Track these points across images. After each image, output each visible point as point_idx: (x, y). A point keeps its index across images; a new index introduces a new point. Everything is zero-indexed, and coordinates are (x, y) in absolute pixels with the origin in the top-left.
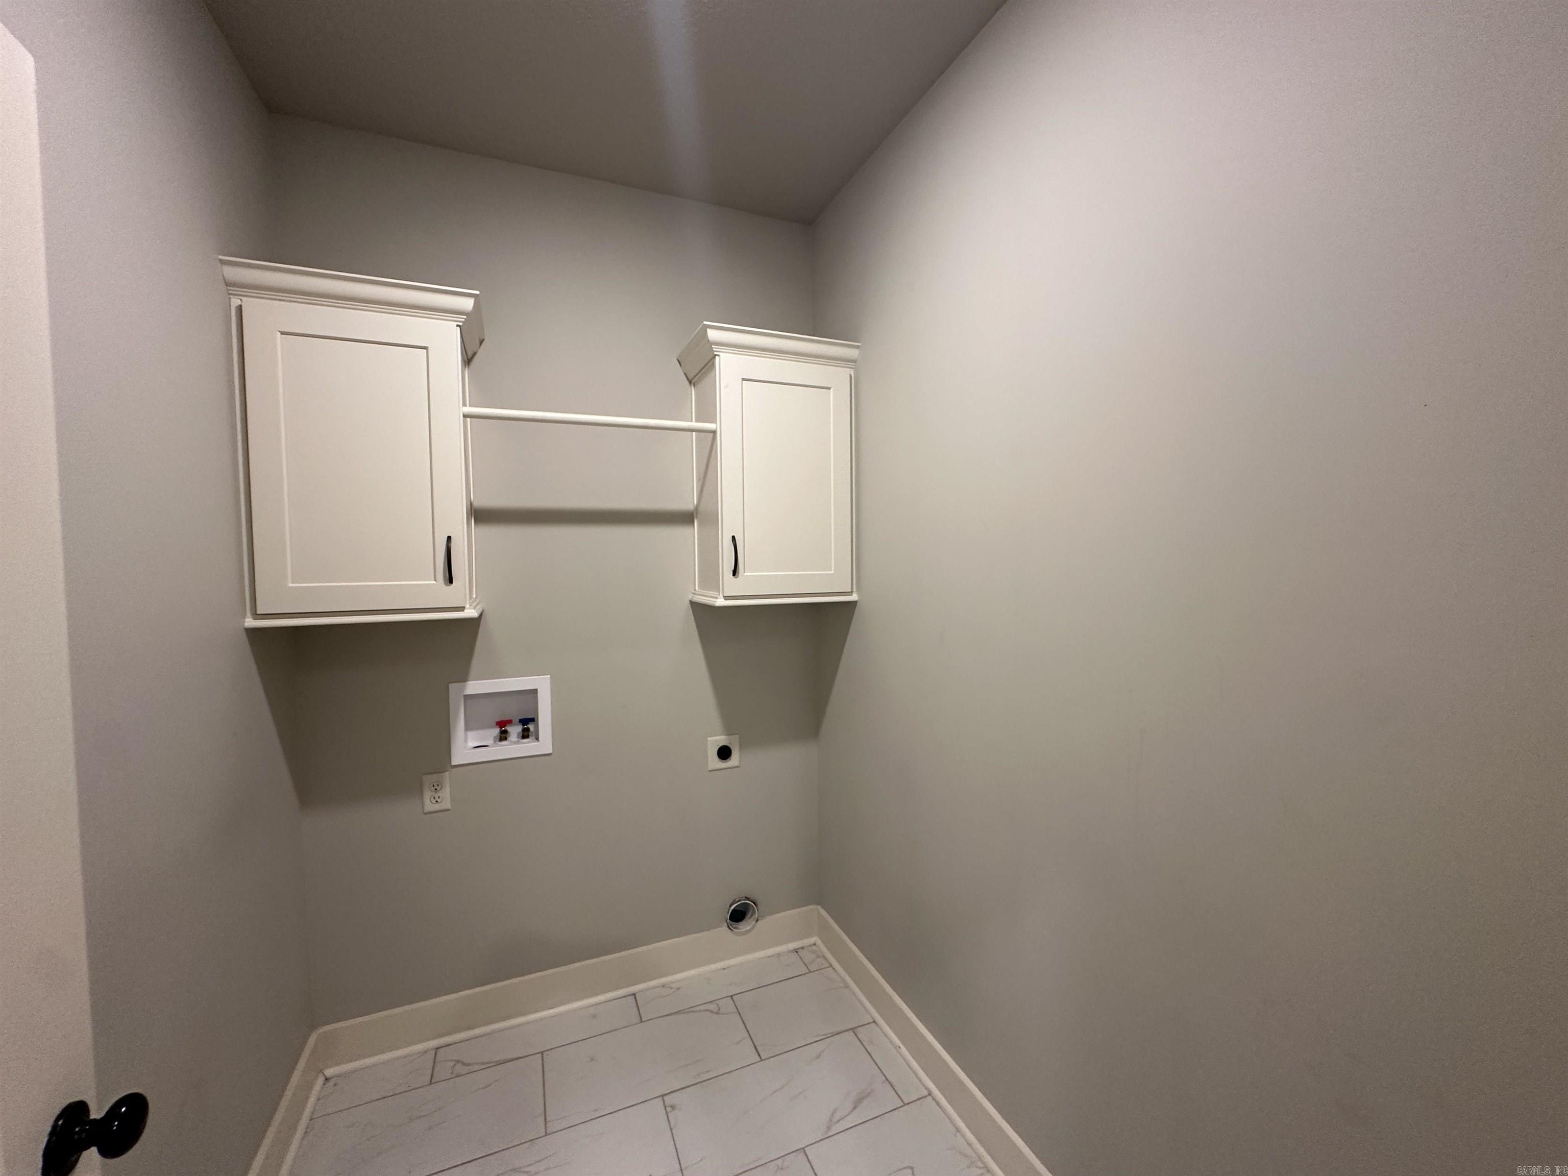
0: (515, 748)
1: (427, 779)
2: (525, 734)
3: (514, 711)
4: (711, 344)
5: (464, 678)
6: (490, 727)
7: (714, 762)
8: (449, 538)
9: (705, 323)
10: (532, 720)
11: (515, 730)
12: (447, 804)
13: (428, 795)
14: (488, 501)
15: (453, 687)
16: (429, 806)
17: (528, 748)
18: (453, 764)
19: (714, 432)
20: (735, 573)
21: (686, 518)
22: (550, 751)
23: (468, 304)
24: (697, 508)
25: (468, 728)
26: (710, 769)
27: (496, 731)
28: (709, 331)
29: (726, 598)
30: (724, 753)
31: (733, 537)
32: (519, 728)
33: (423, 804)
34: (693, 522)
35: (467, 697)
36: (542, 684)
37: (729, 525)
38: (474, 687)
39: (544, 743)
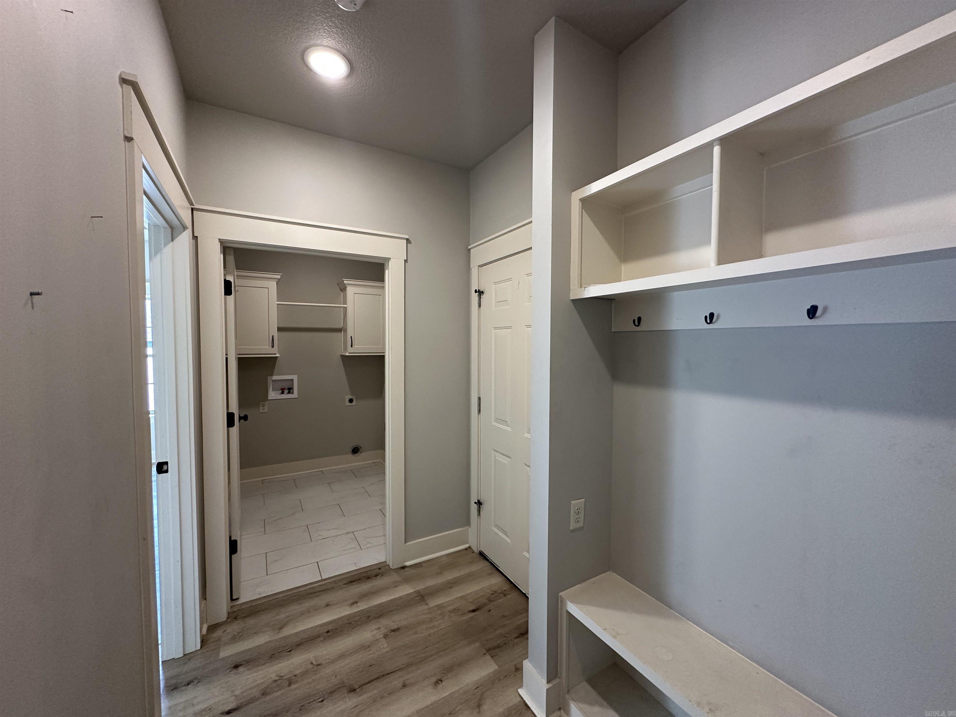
0: (286, 396)
1: (261, 403)
2: (289, 393)
3: (286, 385)
4: (345, 284)
5: (272, 375)
6: (279, 390)
7: (348, 403)
8: (273, 336)
9: (343, 279)
10: (292, 388)
11: (286, 391)
12: (266, 411)
13: (261, 408)
14: (282, 325)
15: (269, 377)
16: (261, 411)
17: (290, 396)
18: (269, 399)
19: (346, 307)
20: (352, 346)
21: (339, 330)
22: (297, 397)
23: (279, 277)
24: (343, 327)
25: (273, 390)
26: (346, 405)
27: (281, 391)
28: (344, 281)
29: (349, 353)
30: (351, 401)
31: (351, 337)
32: (287, 391)
33: (260, 410)
34: (341, 332)
35: (273, 381)
36: (295, 378)
37: (350, 333)
38: (275, 378)
39: (295, 395)
